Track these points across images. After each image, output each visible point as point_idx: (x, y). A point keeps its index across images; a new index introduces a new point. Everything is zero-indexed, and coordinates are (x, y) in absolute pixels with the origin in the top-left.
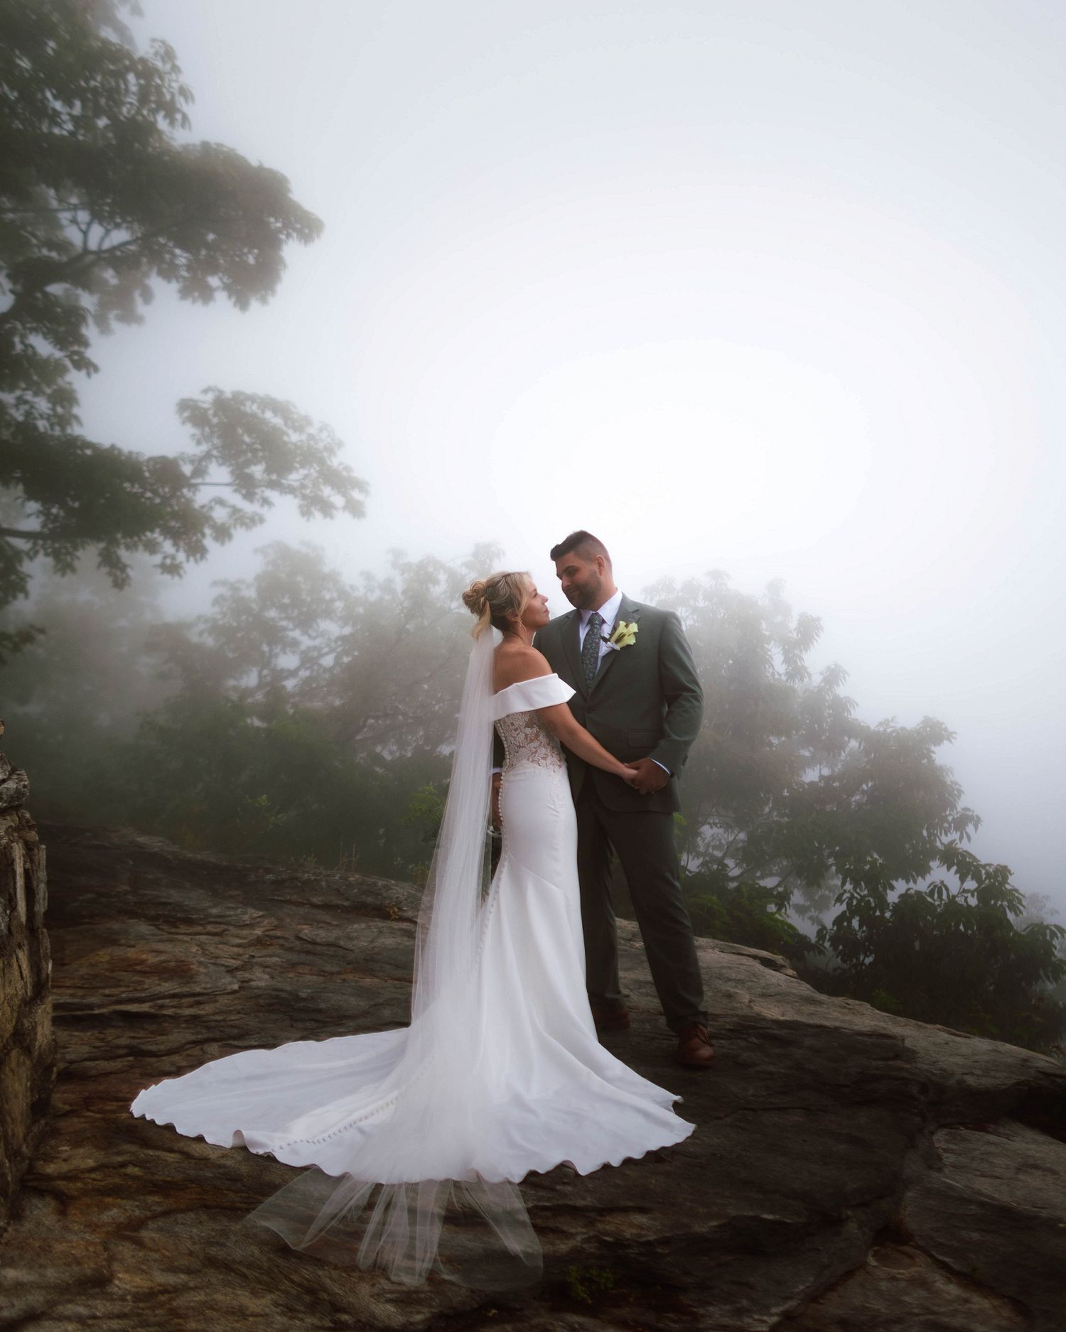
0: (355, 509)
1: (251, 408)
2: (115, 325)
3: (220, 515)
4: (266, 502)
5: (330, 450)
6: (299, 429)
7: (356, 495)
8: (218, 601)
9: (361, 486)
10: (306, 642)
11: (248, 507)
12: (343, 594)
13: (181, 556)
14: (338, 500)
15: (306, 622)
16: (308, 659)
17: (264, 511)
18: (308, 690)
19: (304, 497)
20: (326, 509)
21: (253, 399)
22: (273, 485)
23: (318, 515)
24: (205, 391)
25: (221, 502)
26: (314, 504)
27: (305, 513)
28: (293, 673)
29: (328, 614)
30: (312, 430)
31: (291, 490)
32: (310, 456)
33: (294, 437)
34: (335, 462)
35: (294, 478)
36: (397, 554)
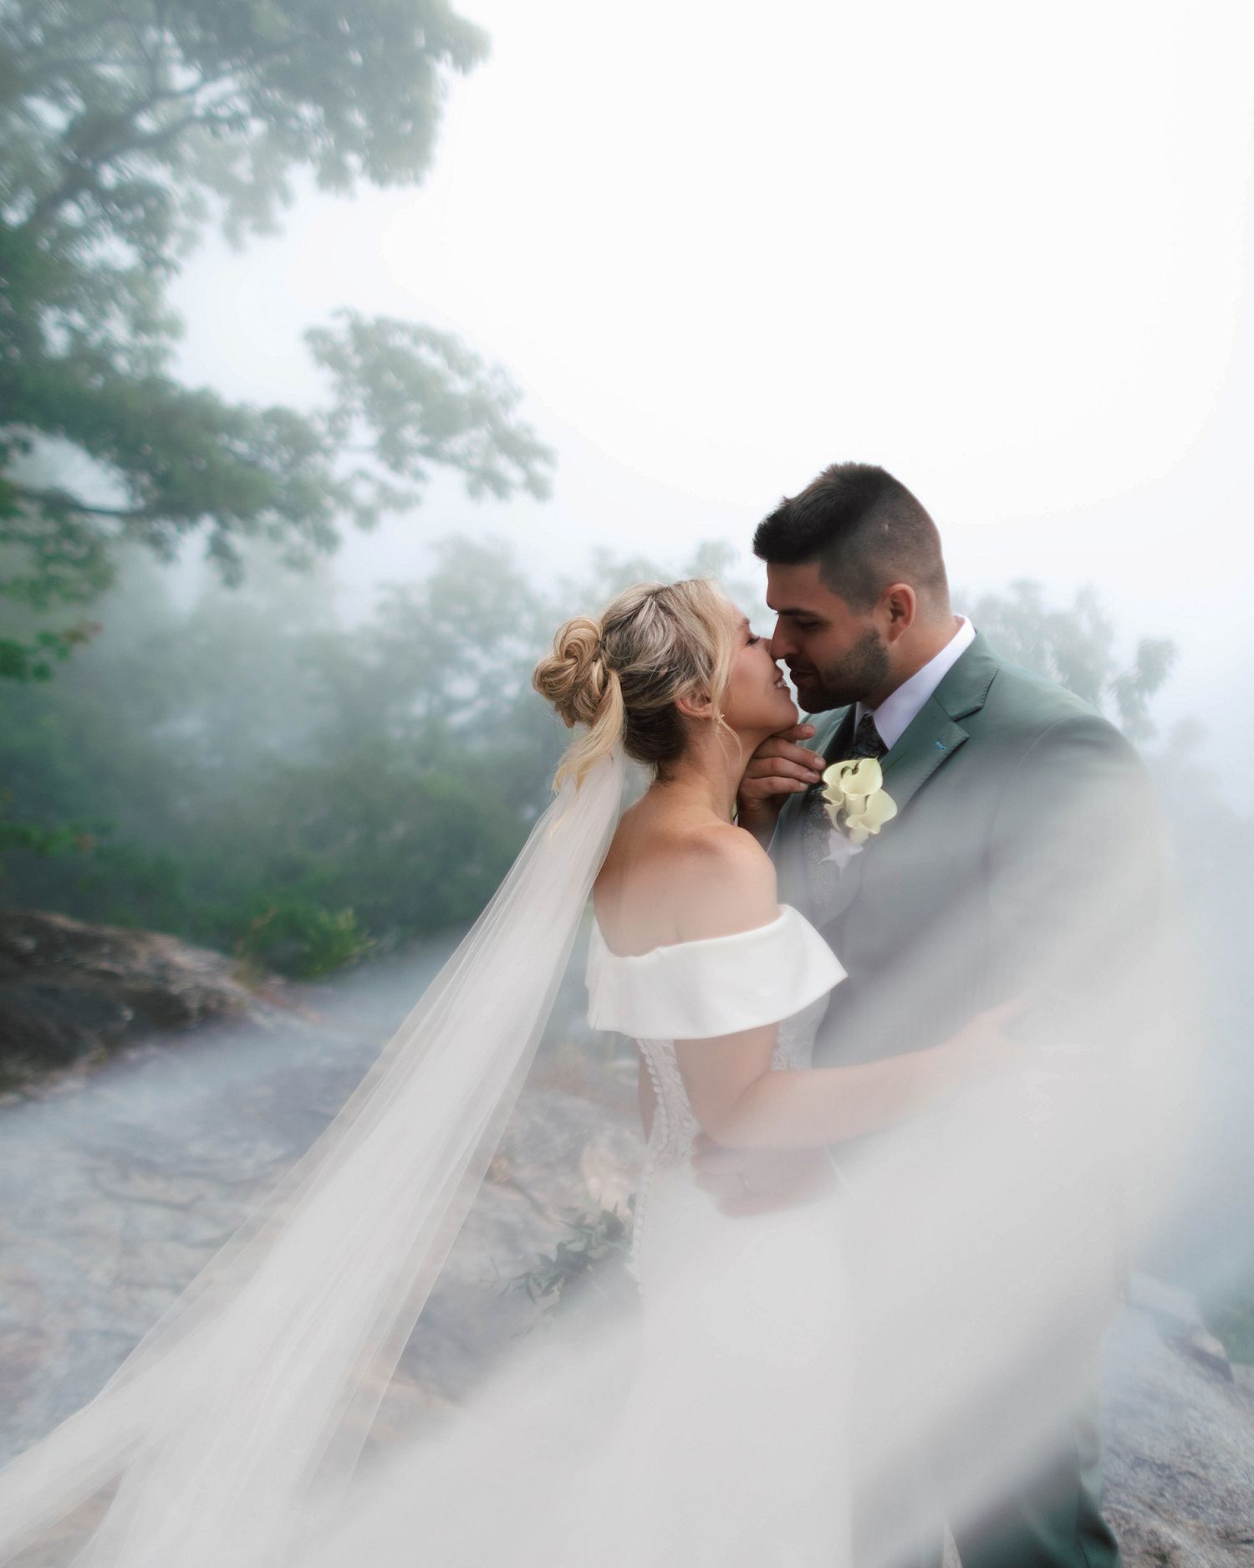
0: (538, 488)
1: (400, 341)
2: (250, 239)
3: (364, 493)
4: (419, 475)
5: (506, 402)
6: (464, 372)
7: (539, 467)
8: (383, 608)
9: (544, 454)
10: (486, 664)
11: (400, 483)
12: (532, 605)
13: (311, 548)
14: (514, 474)
15: (486, 639)
16: (488, 686)
17: (418, 488)
18: (487, 725)
19: (470, 470)
20: (500, 487)
21: (402, 328)
22: (431, 452)
23: (489, 495)
24: (338, 314)
25: (363, 475)
26: (487, 481)
27: (474, 491)
28: (466, 704)
29: (512, 628)
30: (482, 375)
31: (455, 460)
32: (481, 411)
33: (460, 386)
34: (513, 419)
35: (457, 444)
36: (602, 554)
